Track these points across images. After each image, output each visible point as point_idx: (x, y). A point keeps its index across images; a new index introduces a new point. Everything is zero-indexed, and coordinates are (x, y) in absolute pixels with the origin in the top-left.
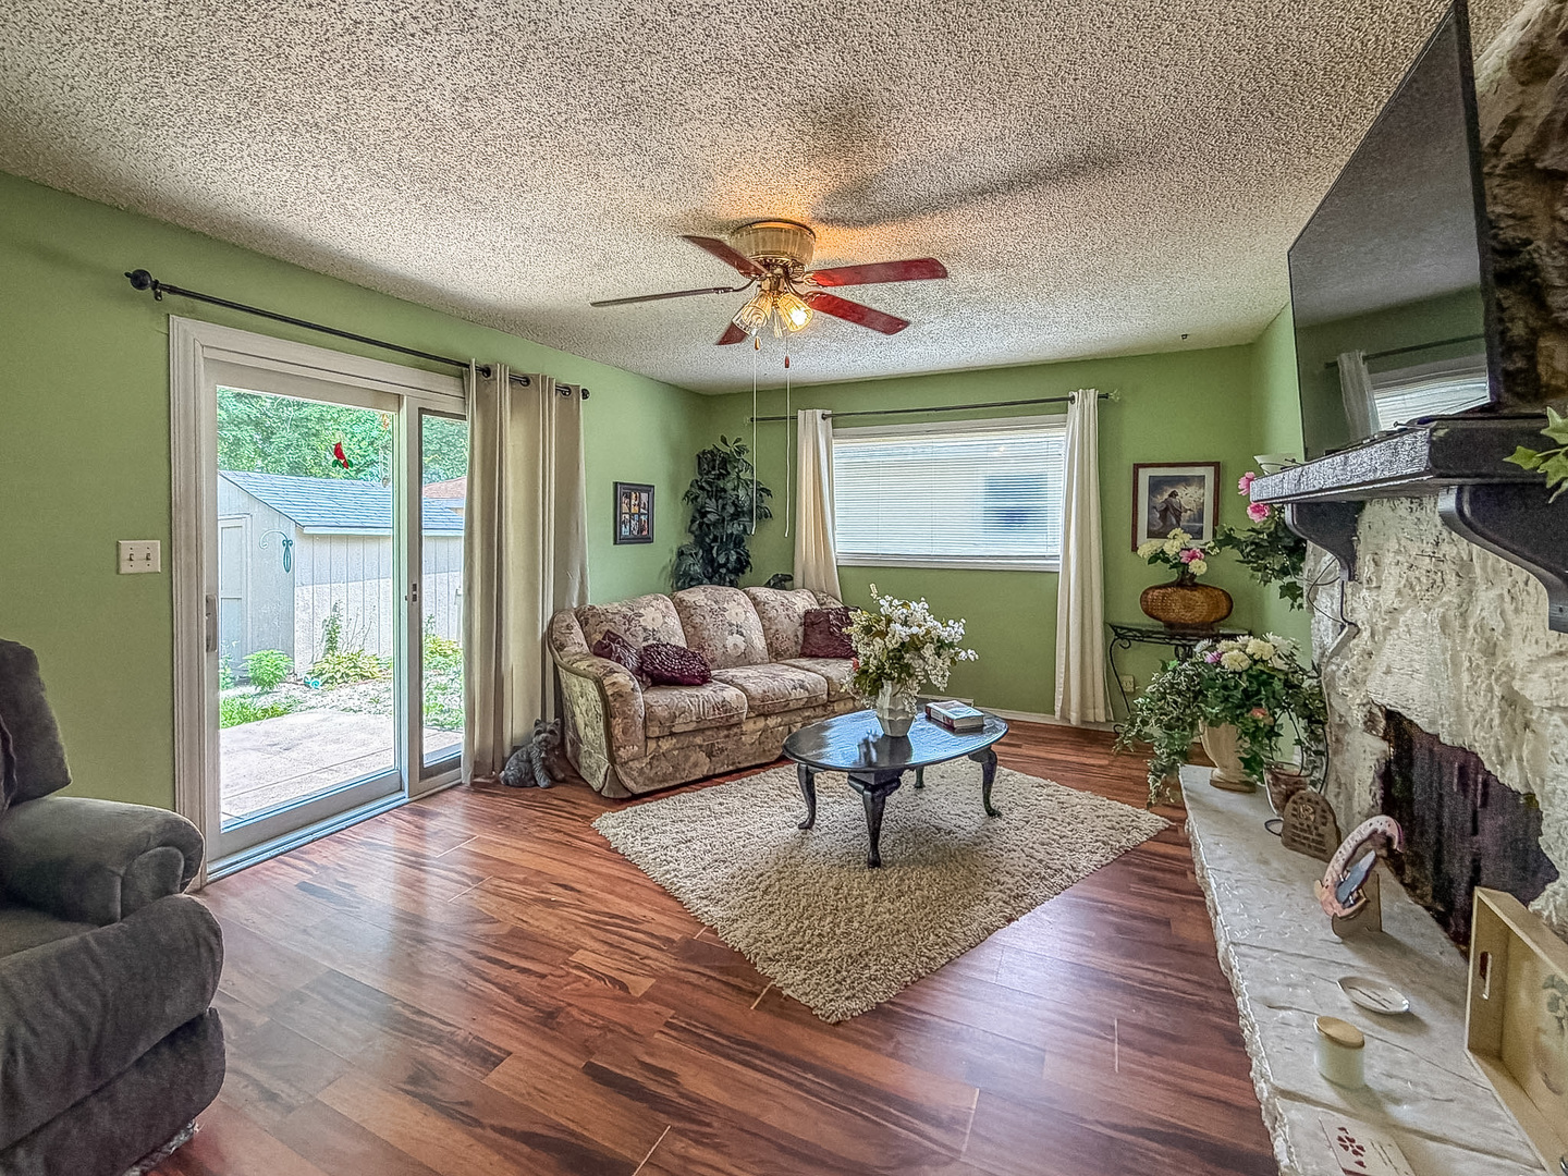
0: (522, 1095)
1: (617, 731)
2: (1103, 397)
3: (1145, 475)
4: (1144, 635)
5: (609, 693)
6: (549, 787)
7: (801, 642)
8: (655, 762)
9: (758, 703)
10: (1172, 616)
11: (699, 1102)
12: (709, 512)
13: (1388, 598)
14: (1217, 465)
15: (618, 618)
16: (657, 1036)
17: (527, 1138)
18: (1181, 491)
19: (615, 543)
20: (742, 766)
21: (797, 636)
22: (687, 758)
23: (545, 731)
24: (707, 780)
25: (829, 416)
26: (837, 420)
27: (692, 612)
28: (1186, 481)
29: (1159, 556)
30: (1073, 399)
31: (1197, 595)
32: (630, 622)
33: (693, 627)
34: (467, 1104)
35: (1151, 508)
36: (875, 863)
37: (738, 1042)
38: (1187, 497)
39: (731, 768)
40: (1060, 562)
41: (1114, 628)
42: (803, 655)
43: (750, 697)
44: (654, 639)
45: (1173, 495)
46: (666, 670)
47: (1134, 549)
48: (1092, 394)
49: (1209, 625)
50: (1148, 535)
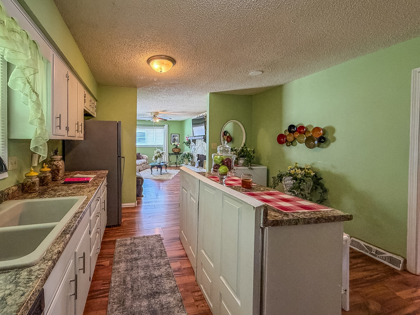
4: (172, 154)
10: (175, 152)
13: (198, 146)
14: (179, 134)
28: (176, 136)
29: (174, 145)
30: (165, 125)
31: (178, 149)
35: (173, 139)
38: (176, 138)
40: (163, 146)
41: (169, 153)
47: (171, 144)
48: (167, 125)
49: (179, 152)
50: (173, 142)
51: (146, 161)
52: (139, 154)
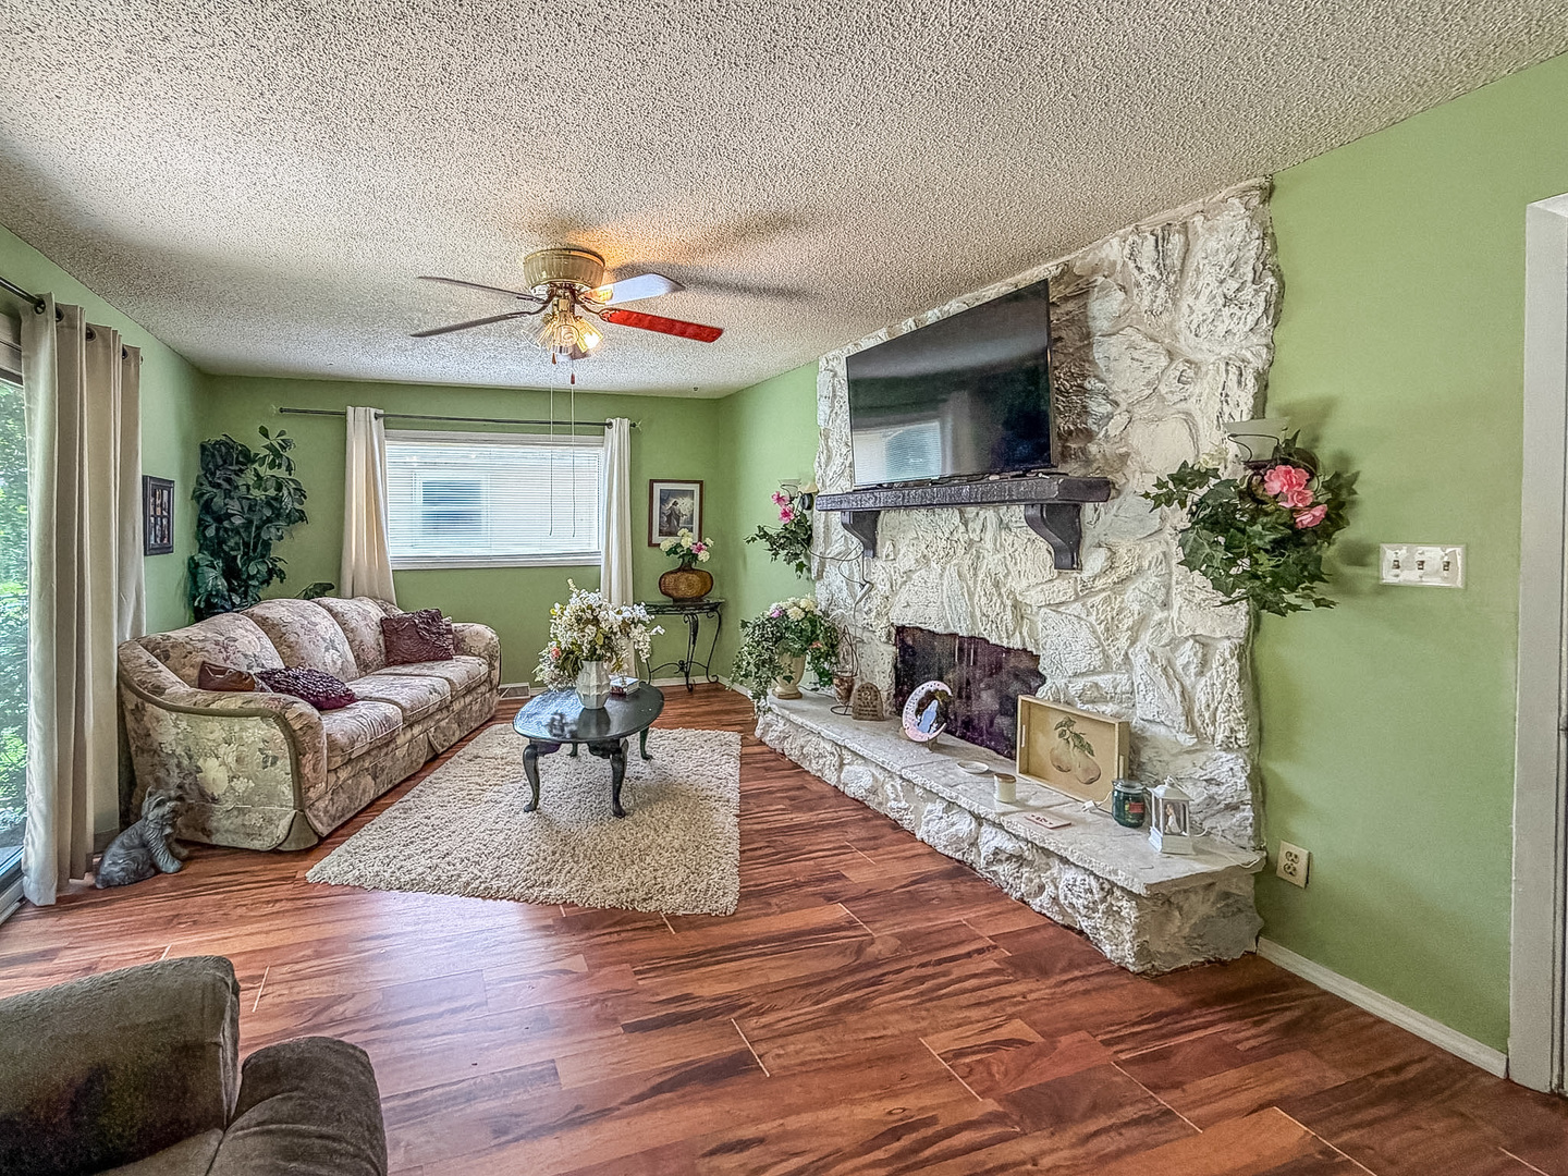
0: (609, 1074)
1: (307, 770)
2: (633, 425)
3: (657, 487)
4: (663, 609)
5: (296, 727)
6: (180, 870)
7: (384, 651)
8: (336, 798)
9: (409, 713)
10: (680, 594)
11: (728, 997)
12: (234, 515)
14: (701, 483)
15: (209, 646)
16: (640, 983)
17: (657, 1090)
18: (680, 501)
19: (145, 554)
20: (397, 782)
21: (379, 644)
22: (359, 784)
23: (170, 799)
24: (374, 806)
25: (381, 416)
26: (390, 422)
27: (283, 630)
28: (684, 493)
29: (673, 551)
30: (611, 424)
31: (697, 578)
32: (226, 649)
33: (289, 647)
34: (577, 1108)
35: (661, 513)
36: (620, 813)
37: (694, 955)
38: (686, 506)
39: (390, 786)
40: (603, 557)
42: (388, 665)
43: (403, 709)
44: (258, 665)
45: (675, 504)
46: (312, 695)
47: (650, 544)
48: (626, 422)
49: (700, 598)
50: (661, 533)
51: (484, 669)
52: (435, 617)
